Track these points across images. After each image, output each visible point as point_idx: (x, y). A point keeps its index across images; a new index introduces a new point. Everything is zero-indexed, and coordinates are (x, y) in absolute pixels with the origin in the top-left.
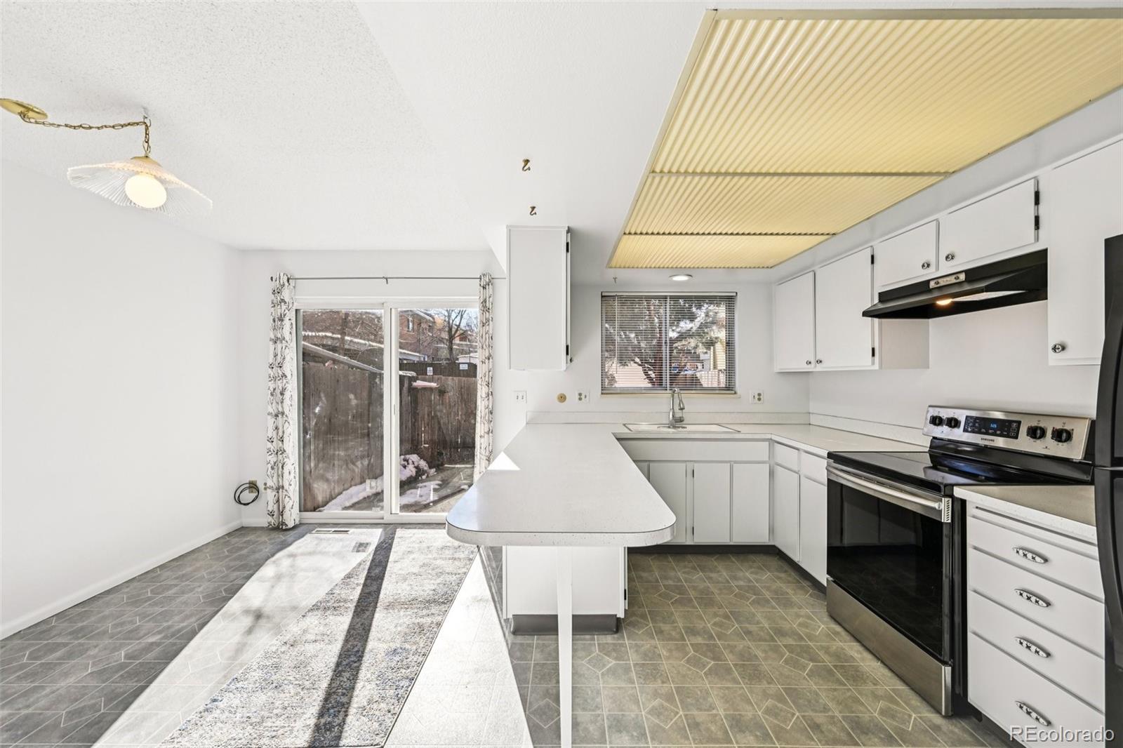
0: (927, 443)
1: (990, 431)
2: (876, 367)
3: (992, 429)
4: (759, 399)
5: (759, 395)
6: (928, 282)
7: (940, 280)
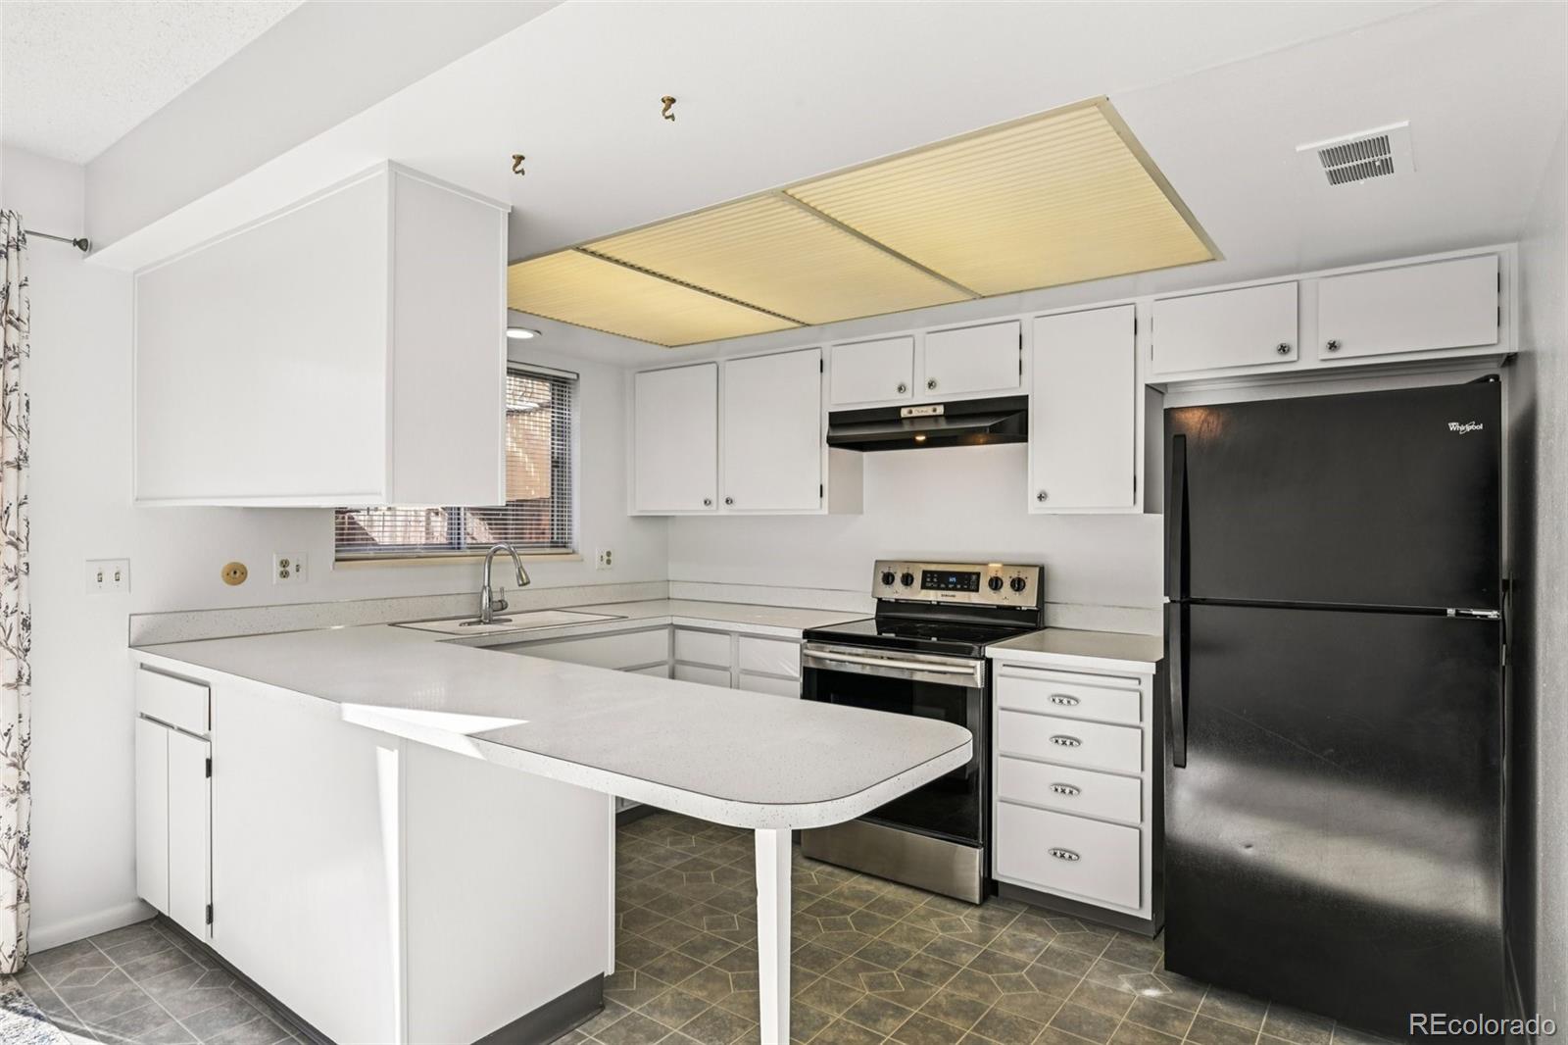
0: (871, 610)
1: (950, 586)
2: (825, 511)
3: (952, 583)
4: (609, 562)
5: (609, 554)
6: (899, 409)
7: (914, 409)
